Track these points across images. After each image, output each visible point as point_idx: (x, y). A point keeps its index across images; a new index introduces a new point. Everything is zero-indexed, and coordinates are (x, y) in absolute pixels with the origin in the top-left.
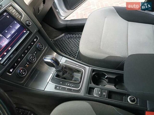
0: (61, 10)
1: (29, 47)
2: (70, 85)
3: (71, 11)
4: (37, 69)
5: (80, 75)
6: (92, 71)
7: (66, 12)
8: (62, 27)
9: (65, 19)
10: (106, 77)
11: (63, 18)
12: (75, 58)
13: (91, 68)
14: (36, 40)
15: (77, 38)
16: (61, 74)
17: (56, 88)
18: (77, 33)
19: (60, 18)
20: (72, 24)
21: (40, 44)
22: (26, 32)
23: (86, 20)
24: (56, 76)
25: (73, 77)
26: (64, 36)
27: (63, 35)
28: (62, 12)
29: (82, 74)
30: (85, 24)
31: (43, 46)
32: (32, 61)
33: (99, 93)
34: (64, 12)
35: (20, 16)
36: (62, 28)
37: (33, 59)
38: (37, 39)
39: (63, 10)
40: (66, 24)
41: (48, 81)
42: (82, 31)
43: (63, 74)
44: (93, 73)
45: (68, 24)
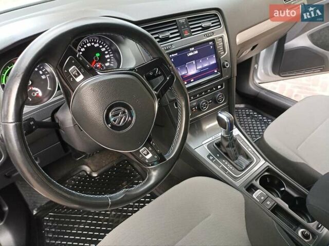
0: (262, 68)
1: (209, 91)
2: (228, 165)
3: (278, 77)
4: (199, 121)
5: (247, 162)
6: (266, 169)
7: (268, 75)
8: (249, 93)
9: (261, 85)
10: (283, 189)
11: (257, 81)
12: (253, 140)
13: (267, 164)
14: (220, 88)
15: (263, 123)
16: (225, 144)
17: (209, 156)
18: (267, 115)
19: (253, 79)
20: (268, 98)
21: (222, 95)
22: (217, 73)
23: (295, 103)
24: (216, 144)
25: (237, 158)
26: (242, 109)
27: (242, 106)
28: (263, 71)
29: (251, 163)
30: (289, 109)
31: (222, 99)
32: (202, 108)
33: (262, 198)
34: (265, 72)
35: (223, 53)
36: (247, 95)
37: (205, 106)
38: (222, 87)
39: (265, 69)
40: (257, 92)
41: (203, 143)
42: (276, 117)
43: (228, 146)
44: (266, 173)
45: (261, 94)
